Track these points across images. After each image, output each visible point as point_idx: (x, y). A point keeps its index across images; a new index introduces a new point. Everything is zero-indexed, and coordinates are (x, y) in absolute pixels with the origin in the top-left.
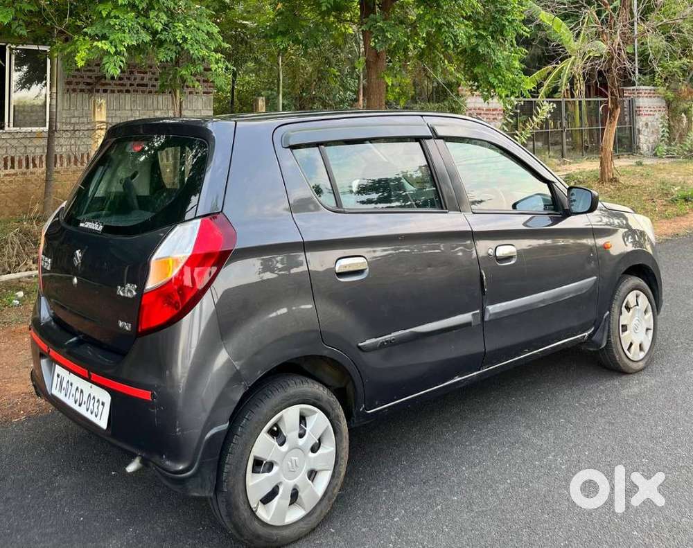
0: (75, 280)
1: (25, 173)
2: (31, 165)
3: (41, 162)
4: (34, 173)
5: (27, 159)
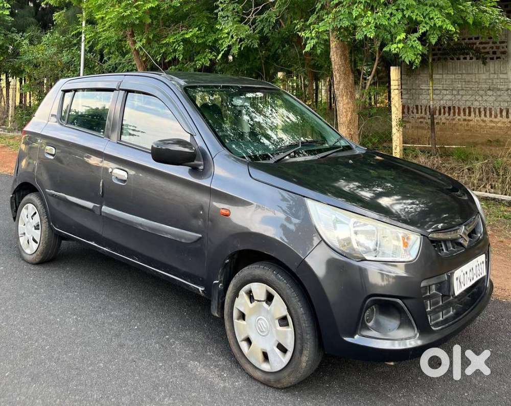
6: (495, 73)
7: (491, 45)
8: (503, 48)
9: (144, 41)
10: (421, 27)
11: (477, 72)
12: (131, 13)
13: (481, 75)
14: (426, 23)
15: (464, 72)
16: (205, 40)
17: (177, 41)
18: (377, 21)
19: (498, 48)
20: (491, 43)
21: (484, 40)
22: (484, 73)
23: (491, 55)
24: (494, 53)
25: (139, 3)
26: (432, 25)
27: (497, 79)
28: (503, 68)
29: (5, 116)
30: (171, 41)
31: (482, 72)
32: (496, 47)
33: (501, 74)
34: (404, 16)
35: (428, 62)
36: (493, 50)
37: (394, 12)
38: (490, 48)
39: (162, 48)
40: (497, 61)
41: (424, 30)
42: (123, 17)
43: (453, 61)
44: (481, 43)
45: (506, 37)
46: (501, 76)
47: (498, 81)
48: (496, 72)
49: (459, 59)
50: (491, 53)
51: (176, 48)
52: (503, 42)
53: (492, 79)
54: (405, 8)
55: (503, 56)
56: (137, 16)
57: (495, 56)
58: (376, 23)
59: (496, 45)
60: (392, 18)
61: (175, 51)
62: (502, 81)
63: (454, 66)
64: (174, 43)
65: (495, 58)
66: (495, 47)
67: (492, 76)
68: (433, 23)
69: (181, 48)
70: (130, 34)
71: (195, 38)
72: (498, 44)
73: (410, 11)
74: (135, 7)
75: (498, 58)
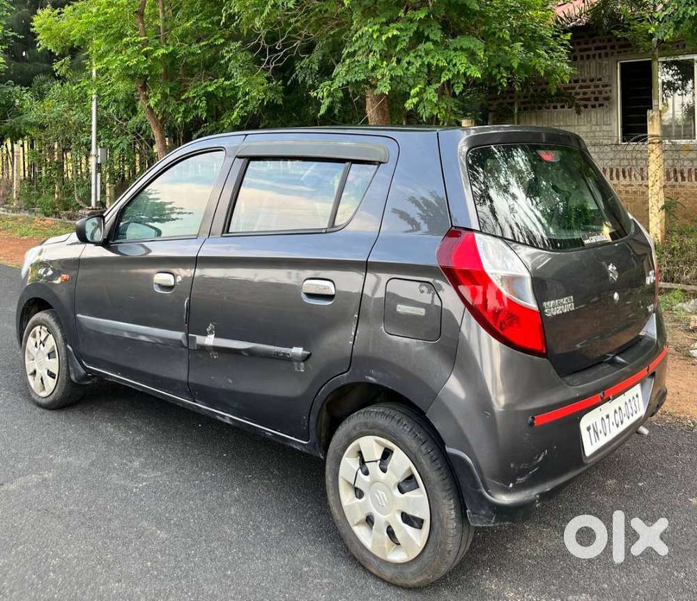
0: (616, 296)
1: (674, 186)
2: (680, 178)
3: (690, 175)
4: (684, 187)
5: (675, 171)
6: (597, 125)
7: (592, 89)
8: (606, 92)
9: (159, 96)
10: (443, 75)
11: (576, 124)
12: (138, 62)
13: (581, 127)
14: (449, 70)
15: (562, 124)
16: (234, 92)
17: (198, 95)
18: (392, 72)
19: (600, 93)
20: (592, 87)
21: (584, 84)
22: (584, 125)
23: (593, 102)
24: (596, 99)
25: (148, 48)
26: (456, 73)
27: (600, 131)
28: (607, 118)
29: (9, 192)
30: (191, 96)
31: (582, 124)
32: (599, 91)
33: (604, 125)
34: (423, 63)
35: (513, 113)
36: (595, 96)
37: (412, 60)
38: (592, 93)
39: (181, 104)
40: (599, 110)
41: (447, 78)
42: (128, 68)
43: (548, 110)
44: (581, 87)
45: (609, 79)
46: (604, 128)
47: (601, 134)
48: (599, 123)
49: (555, 107)
50: (592, 99)
51: (197, 104)
52: (606, 86)
53: (594, 132)
54: (423, 54)
55: (606, 103)
56: (146, 66)
57: (597, 103)
58: (392, 75)
59: (598, 89)
60: (410, 68)
61: (196, 107)
62: (605, 133)
63: (550, 117)
64: (194, 97)
65: (597, 106)
66: (597, 92)
67: (593, 128)
68: (457, 70)
69: (203, 104)
70: (141, 87)
71: (221, 91)
72: (601, 88)
73: (430, 57)
74: (143, 54)
75: (601, 105)
